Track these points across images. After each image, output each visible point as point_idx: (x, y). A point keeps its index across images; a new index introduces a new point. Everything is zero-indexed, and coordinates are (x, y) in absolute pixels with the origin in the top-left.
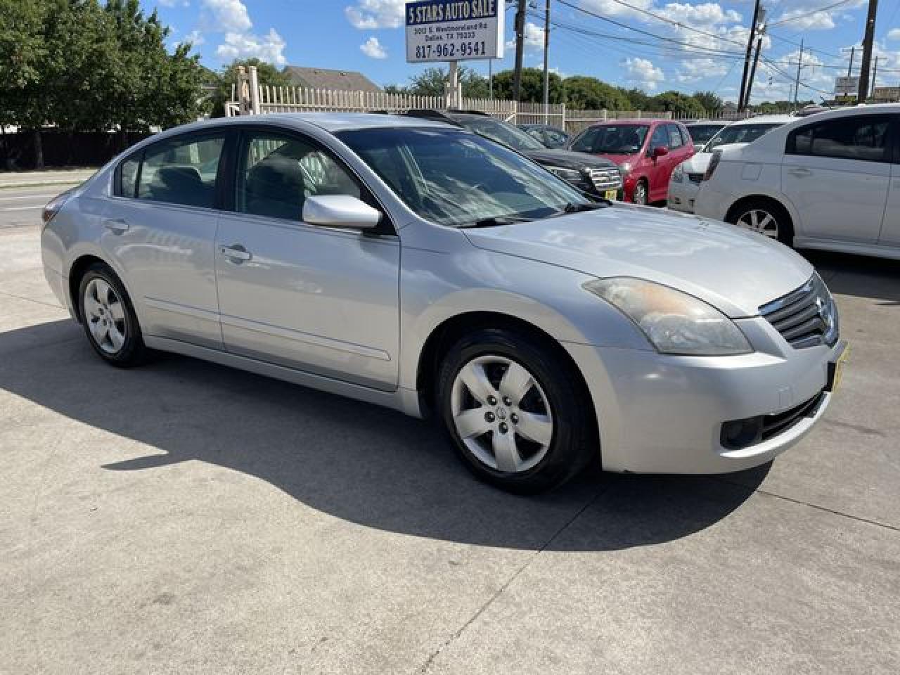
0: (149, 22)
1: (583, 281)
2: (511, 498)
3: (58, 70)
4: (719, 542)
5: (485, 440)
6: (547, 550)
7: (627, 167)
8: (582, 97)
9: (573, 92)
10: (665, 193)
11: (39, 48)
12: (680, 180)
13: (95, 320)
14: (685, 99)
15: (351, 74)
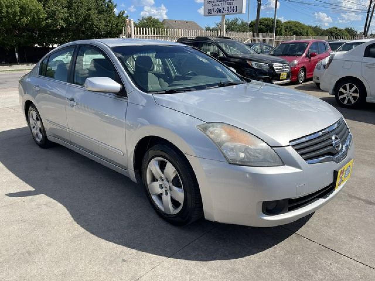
0: (109, 2)
1: (198, 124)
2: (170, 226)
3: (72, 22)
4: (262, 262)
5: (160, 196)
6: (172, 258)
7: (296, 62)
8: (291, 30)
9: (287, 28)
10: (312, 74)
11: (66, 13)
12: (319, 68)
13: (33, 128)
14: (340, 30)
15: (190, 22)
